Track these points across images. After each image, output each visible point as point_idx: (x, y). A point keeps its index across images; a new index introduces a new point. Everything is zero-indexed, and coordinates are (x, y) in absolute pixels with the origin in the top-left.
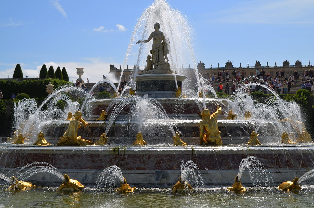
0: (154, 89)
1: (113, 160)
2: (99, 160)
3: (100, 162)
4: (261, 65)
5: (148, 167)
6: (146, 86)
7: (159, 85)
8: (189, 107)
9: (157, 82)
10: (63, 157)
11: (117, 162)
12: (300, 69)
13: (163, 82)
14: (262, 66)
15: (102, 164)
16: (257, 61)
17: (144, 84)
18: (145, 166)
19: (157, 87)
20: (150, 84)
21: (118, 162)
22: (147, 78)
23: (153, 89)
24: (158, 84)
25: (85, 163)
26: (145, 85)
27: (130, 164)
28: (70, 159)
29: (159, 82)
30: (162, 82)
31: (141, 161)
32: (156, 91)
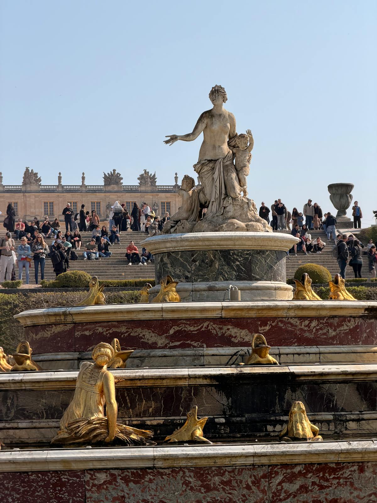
0: (226, 276)
1: (262, 480)
2: (223, 482)
3: (227, 488)
4: (40, 180)
5: (358, 497)
6: (200, 265)
7: (238, 263)
8: (346, 328)
9: (234, 254)
10: (109, 478)
11: (275, 486)
12: (151, 197)
13: (249, 254)
14: (42, 183)
15: (230, 494)
16: (27, 169)
17: (194, 261)
18: (351, 493)
19: (232, 267)
20: (212, 261)
21: (277, 486)
22: (207, 243)
23: (221, 274)
24: (237, 260)
25: (181, 495)
26: (197, 263)
27: (311, 491)
28: (131, 485)
29: (238, 256)
30: (247, 254)
31: (341, 481)
32: (232, 280)
